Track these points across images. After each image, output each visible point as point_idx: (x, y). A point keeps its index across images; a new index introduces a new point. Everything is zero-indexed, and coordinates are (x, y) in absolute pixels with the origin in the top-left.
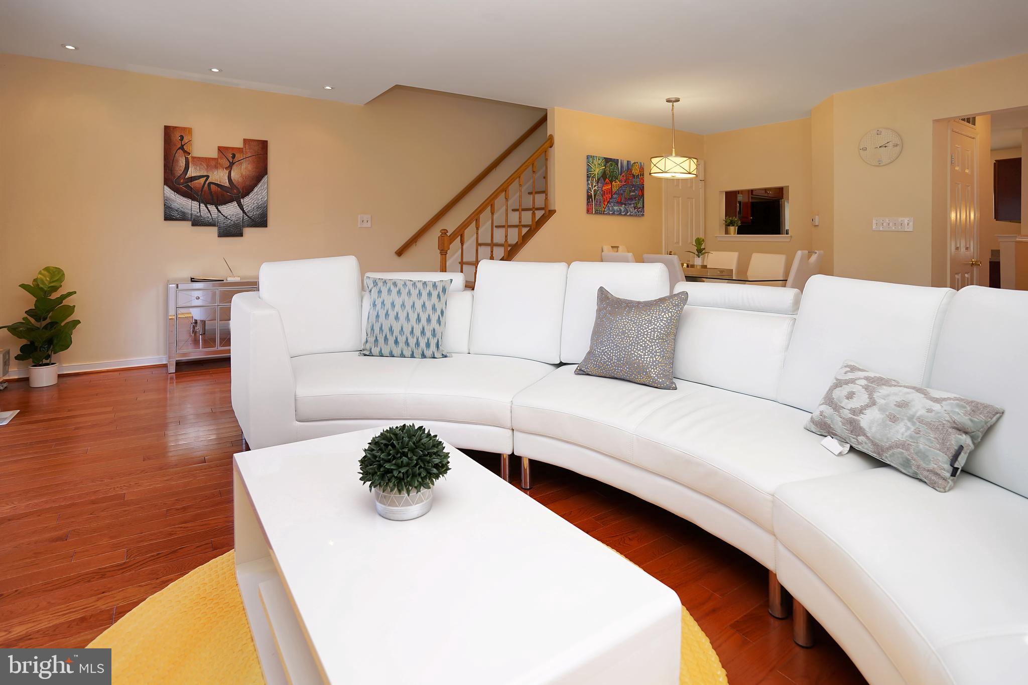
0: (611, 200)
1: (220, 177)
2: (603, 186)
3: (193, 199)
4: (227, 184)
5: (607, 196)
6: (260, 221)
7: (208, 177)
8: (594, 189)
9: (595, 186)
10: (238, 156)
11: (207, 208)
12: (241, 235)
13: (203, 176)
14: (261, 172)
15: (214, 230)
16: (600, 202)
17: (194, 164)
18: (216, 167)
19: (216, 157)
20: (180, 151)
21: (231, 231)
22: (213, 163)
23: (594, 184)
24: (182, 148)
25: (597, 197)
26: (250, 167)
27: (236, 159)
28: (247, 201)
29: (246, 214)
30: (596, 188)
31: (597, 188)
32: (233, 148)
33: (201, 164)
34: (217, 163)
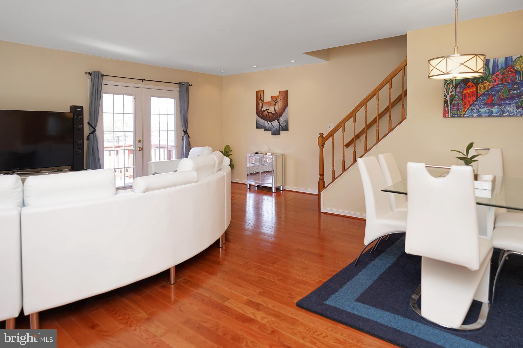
0: (475, 103)
1: (272, 109)
2: (463, 91)
3: (264, 120)
4: (274, 112)
5: (469, 99)
6: (286, 128)
7: (268, 110)
8: (450, 94)
9: (451, 92)
10: (278, 99)
11: (268, 123)
12: (279, 134)
13: (266, 110)
14: (286, 105)
15: (270, 132)
16: (459, 106)
17: (264, 105)
18: (271, 105)
19: (271, 101)
20: (260, 100)
21: (276, 133)
22: (270, 104)
23: (451, 90)
24: (261, 99)
25: (454, 102)
26: (282, 104)
27: (277, 101)
28: (281, 119)
29: (280, 125)
30: (453, 93)
31: (455, 93)
32: (276, 96)
33: (266, 105)
34: (271, 103)
